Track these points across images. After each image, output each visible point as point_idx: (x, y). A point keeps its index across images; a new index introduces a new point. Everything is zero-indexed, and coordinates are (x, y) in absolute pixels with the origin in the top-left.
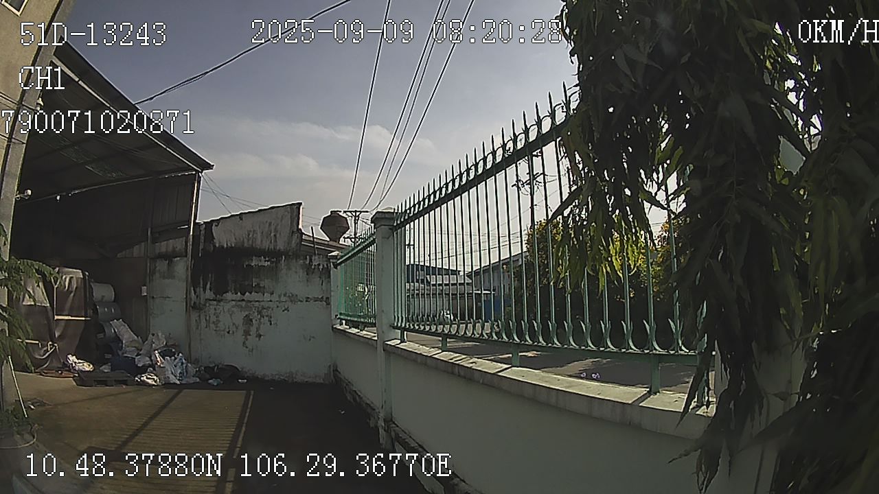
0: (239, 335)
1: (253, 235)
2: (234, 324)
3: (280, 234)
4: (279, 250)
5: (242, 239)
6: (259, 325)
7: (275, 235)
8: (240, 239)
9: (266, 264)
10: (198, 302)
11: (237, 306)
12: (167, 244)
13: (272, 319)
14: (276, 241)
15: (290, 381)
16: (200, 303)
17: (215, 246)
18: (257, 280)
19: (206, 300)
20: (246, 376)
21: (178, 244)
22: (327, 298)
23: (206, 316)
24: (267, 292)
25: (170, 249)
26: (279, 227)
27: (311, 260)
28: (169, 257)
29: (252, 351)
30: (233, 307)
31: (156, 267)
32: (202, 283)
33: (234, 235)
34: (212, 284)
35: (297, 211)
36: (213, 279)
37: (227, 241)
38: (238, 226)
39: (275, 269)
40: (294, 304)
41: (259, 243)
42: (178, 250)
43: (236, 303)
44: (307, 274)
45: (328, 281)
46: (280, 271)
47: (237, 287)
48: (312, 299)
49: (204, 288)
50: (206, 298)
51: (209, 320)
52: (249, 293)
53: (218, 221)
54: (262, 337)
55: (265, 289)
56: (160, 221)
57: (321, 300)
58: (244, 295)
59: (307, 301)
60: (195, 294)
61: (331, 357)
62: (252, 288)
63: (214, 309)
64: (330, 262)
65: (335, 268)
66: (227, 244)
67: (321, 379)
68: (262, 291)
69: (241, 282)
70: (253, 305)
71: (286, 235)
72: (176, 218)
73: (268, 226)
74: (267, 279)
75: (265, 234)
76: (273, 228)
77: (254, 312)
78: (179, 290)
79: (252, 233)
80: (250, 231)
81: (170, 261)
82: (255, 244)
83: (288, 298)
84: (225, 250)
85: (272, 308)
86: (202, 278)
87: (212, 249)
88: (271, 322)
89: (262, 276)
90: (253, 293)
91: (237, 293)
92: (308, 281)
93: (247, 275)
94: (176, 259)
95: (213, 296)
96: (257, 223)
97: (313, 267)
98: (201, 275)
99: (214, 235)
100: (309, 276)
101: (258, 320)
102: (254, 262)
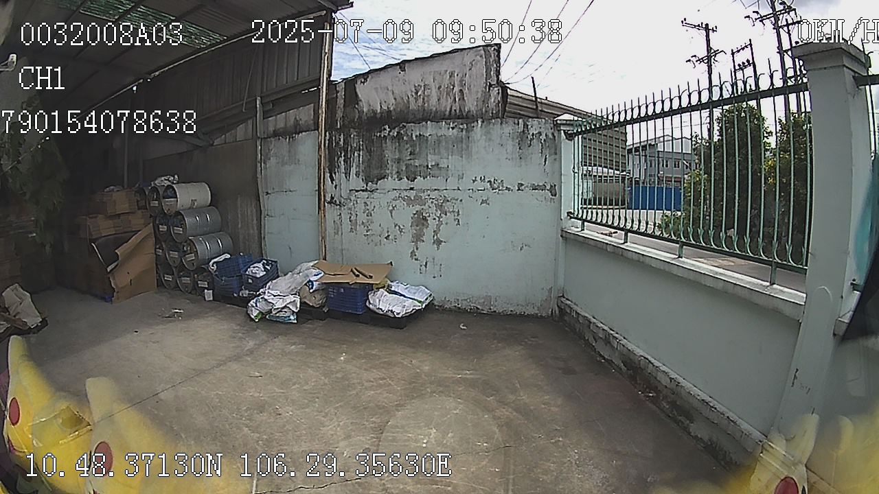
0: (405, 243)
1: (424, 93)
2: (396, 225)
3: (469, 89)
4: (469, 111)
5: (406, 99)
6: (438, 226)
7: (461, 91)
8: (402, 99)
10: (337, 195)
11: (404, 198)
12: (286, 115)
13: (461, 218)
14: (462, 99)
16: (341, 196)
17: (361, 112)
18: (437, 157)
19: (350, 191)
21: (304, 114)
22: (554, 185)
23: (350, 214)
25: (291, 123)
26: (467, 79)
27: (526, 126)
28: (290, 134)
29: (427, 267)
30: (395, 199)
31: (270, 150)
32: (343, 167)
33: (393, 93)
34: (359, 167)
35: (494, 54)
36: (361, 159)
37: (380, 103)
38: (399, 80)
39: (464, 141)
40: (498, 193)
41: (434, 104)
42: (303, 122)
43: (400, 194)
44: (520, 148)
45: (555, 159)
46: (474, 142)
47: (402, 170)
48: (527, 186)
49: (347, 174)
50: (351, 189)
51: (356, 220)
52: (422, 178)
53: (365, 76)
54: (443, 244)
55: (449, 172)
56: (275, 85)
57: (543, 188)
58: (414, 181)
59: (519, 190)
60: (332, 183)
61: (556, 276)
62: (426, 171)
63: (363, 205)
64: (558, 131)
65: (569, 140)
66: (381, 107)
67: (536, 308)
68: (444, 175)
69: (408, 162)
70: (429, 195)
71: (480, 90)
72: (297, 79)
73: (448, 77)
74: (452, 155)
75: (444, 90)
76: (456, 80)
77: (430, 207)
78: (306, 179)
79: (423, 88)
80: (419, 85)
81: (291, 139)
82: (429, 105)
83: (489, 184)
84: (378, 116)
85: (461, 201)
86: (343, 158)
87: (357, 117)
88: (458, 221)
89: (443, 151)
90: (428, 177)
91: (401, 179)
92: (521, 158)
93: (418, 149)
94: (301, 134)
95: (362, 185)
96: (430, 75)
97: (530, 137)
98: (341, 154)
99: (360, 96)
100: (524, 150)
101: (437, 219)
102: (430, 130)
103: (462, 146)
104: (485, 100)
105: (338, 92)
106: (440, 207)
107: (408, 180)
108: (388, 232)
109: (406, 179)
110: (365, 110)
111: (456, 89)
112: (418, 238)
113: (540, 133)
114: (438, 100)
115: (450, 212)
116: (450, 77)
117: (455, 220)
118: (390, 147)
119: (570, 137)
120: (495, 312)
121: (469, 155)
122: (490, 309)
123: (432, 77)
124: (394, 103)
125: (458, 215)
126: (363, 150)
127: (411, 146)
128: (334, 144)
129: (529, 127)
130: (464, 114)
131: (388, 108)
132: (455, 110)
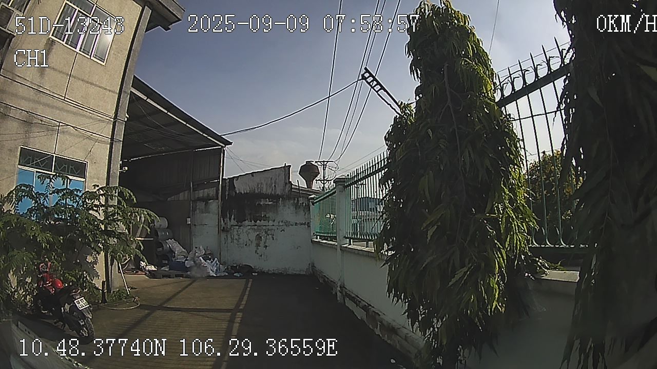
0: (253, 247)
1: (261, 186)
2: (249, 240)
3: (278, 185)
4: (278, 195)
5: (254, 189)
6: (266, 240)
7: (275, 186)
8: (252, 188)
9: (270, 203)
10: (226, 227)
11: (252, 229)
12: (203, 192)
13: (274, 237)
14: (275, 189)
15: (285, 274)
16: (227, 228)
17: (236, 193)
18: (265, 213)
19: (232, 225)
20: (257, 271)
21: (212, 192)
22: (308, 223)
23: (231, 235)
24: (271, 220)
25: (206, 195)
26: (277, 181)
27: (298, 200)
28: (206, 200)
29: (261, 256)
30: (249, 229)
31: (196, 206)
32: (228, 215)
33: (249, 186)
35: (288, 170)
36: (236, 213)
38: (251, 180)
39: (275, 206)
40: (288, 227)
42: (211, 195)
43: (251, 227)
45: (308, 213)
46: (279, 207)
47: (252, 218)
48: (299, 224)
49: (230, 219)
51: (233, 238)
52: (259, 221)
53: (237, 178)
54: (268, 247)
56: (198, 178)
57: (304, 224)
59: (296, 225)
60: (224, 222)
61: (311, 258)
62: (261, 218)
63: (236, 231)
64: (310, 202)
65: (313, 205)
66: (244, 191)
67: (305, 272)
68: (268, 220)
69: (254, 215)
70: (262, 228)
71: (282, 186)
72: (209, 175)
73: (270, 180)
74: (271, 212)
75: (268, 185)
76: (273, 181)
77: (263, 232)
78: (213, 220)
80: (259, 183)
81: (206, 203)
82: (262, 191)
83: (284, 223)
84: (242, 195)
85: (274, 230)
86: (228, 212)
87: (234, 195)
89: (267, 210)
90: (262, 221)
91: (251, 221)
92: (296, 213)
93: (258, 210)
94: (211, 201)
95: (236, 223)
97: (299, 205)
99: (235, 186)
100: (297, 210)
101: (265, 237)
102: (262, 202)
104: (284, 190)
105: (226, 183)
106: (266, 232)
107: (254, 221)
108: (246, 242)
111: (273, 185)
112: (258, 245)
113: (303, 203)
114: (266, 189)
115: (271, 235)
118: (247, 209)
120: (289, 274)
121: (277, 212)
123: (264, 180)
124: (249, 190)
126: (236, 209)
127: (255, 208)
128: (224, 206)
131: (247, 192)
132: (272, 194)
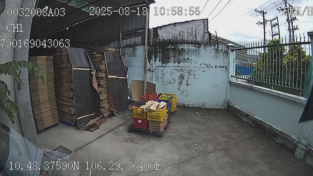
0: (176, 85)
2: (173, 79)
3: (198, 33)
6: (188, 79)
8: (175, 36)
9: (193, 48)
12: (130, 40)
14: (195, 37)
16: (153, 68)
18: (188, 56)
22: (226, 67)
23: (156, 75)
26: (197, 30)
29: (183, 92)
30: (173, 70)
31: (125, 52)
32: (154, 58)
33: (171, 33)
34: (160, 58)
35: (206, 22)
36: (160, 56)
37: (167, 37)
38: (173, 29)
39: (197, 51)
40: (209, 69)
41: (186, 38)
42: (137, 42)
43: (175, 68)
44: (216, 54)
45: (227, 58)
46: (201, 51)
47: (176, 60)
48: (218, 67)
49: (155, 60)
50: (157, 66)
51: (158, 77)
52: (183, 63)
53: (161, 27)
54: (189, 85)
55: (192, 61)
56: (127, 29)
57: (223, 67)
58: (180, 64)
59: (215, 67)
60: (150, 64)
61: (226, 96)
62: (184, 60)
63: (161, 71)
64: (228, 49)
65: (232, 52)
66: (167, 38)
67: (220, 107)
68: (191, 62)
69: (178, 57)
70: (185, 69)
71: (202, 34)
72: (136, 27)
73: (191, 29)
74: (193, 55)
75: (189, 33)
76: (194, 30)
77: (185, 73)
78: (140, 62)
79: (182, 32)
80: (181, 31)
81: (134, 48)
82: (184, 38)
83: (205, 66)
84: (166, 41)
85: (196, 71)
86: (154, 55)
87: (158, 41)
88: (195, 78)
89: (190, 54)
90: (185, 63)
91: (175, 63)
92: (216, 57)
93: (181, 53)
94: (137, 47)
95: (161, 65)
96: (184, 28)
97: (219, 50)
98: (153, 54)
99: (159, 34)
100: (217, 55)
101: (188, 76)
102: (185, 47)
103: (197, 52)
104: (204, 37)
105: (151, 32)
106: (189, 73)
107: (178, 63)
108: (170, 81)
109: (177, 63)
110: (161, 39)
111: (194, 33)
112: (181, 83)
113: (222, 49)
114: (188, 37)
115: (192, 74)
116: (192, 29)
117: (194, 77)
118: (172, 52)
119: (232, 51)
120: (206, 108)
121: (199, 56)
122: (204, 107)
123: (185, 29)
124: (172, 37)
125: (195, 75)
126: (161, 53)
127: (179, 52)
128: (150, 50)
129: (219, 47)
130: (197, 42)
131: (169, 38)
132: (193, 40)
